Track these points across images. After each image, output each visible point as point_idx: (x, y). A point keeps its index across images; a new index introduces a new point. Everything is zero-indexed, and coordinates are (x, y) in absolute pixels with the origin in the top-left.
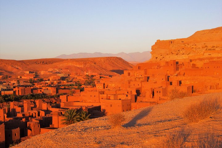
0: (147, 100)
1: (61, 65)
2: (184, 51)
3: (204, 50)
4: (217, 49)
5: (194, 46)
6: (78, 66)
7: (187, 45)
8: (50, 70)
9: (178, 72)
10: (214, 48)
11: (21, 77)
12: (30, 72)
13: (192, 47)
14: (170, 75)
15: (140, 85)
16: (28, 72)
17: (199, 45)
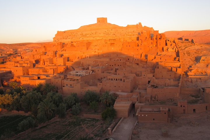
0: (40, 66)
1: (29, 46)
2: (70, 37)
3: (81, 36)
4: (88, 35)
5: (76, 34)
6: (38, 46)
7: (72, 33)
8: (24, 48)
9: (63, 49)
10: (86, 35)
11: (6, 52)
12: (13, 50)
13: (75, 34)
14: (58, 51)
15: (40, 57)
16: (12, 50)
17: (79, 34)
